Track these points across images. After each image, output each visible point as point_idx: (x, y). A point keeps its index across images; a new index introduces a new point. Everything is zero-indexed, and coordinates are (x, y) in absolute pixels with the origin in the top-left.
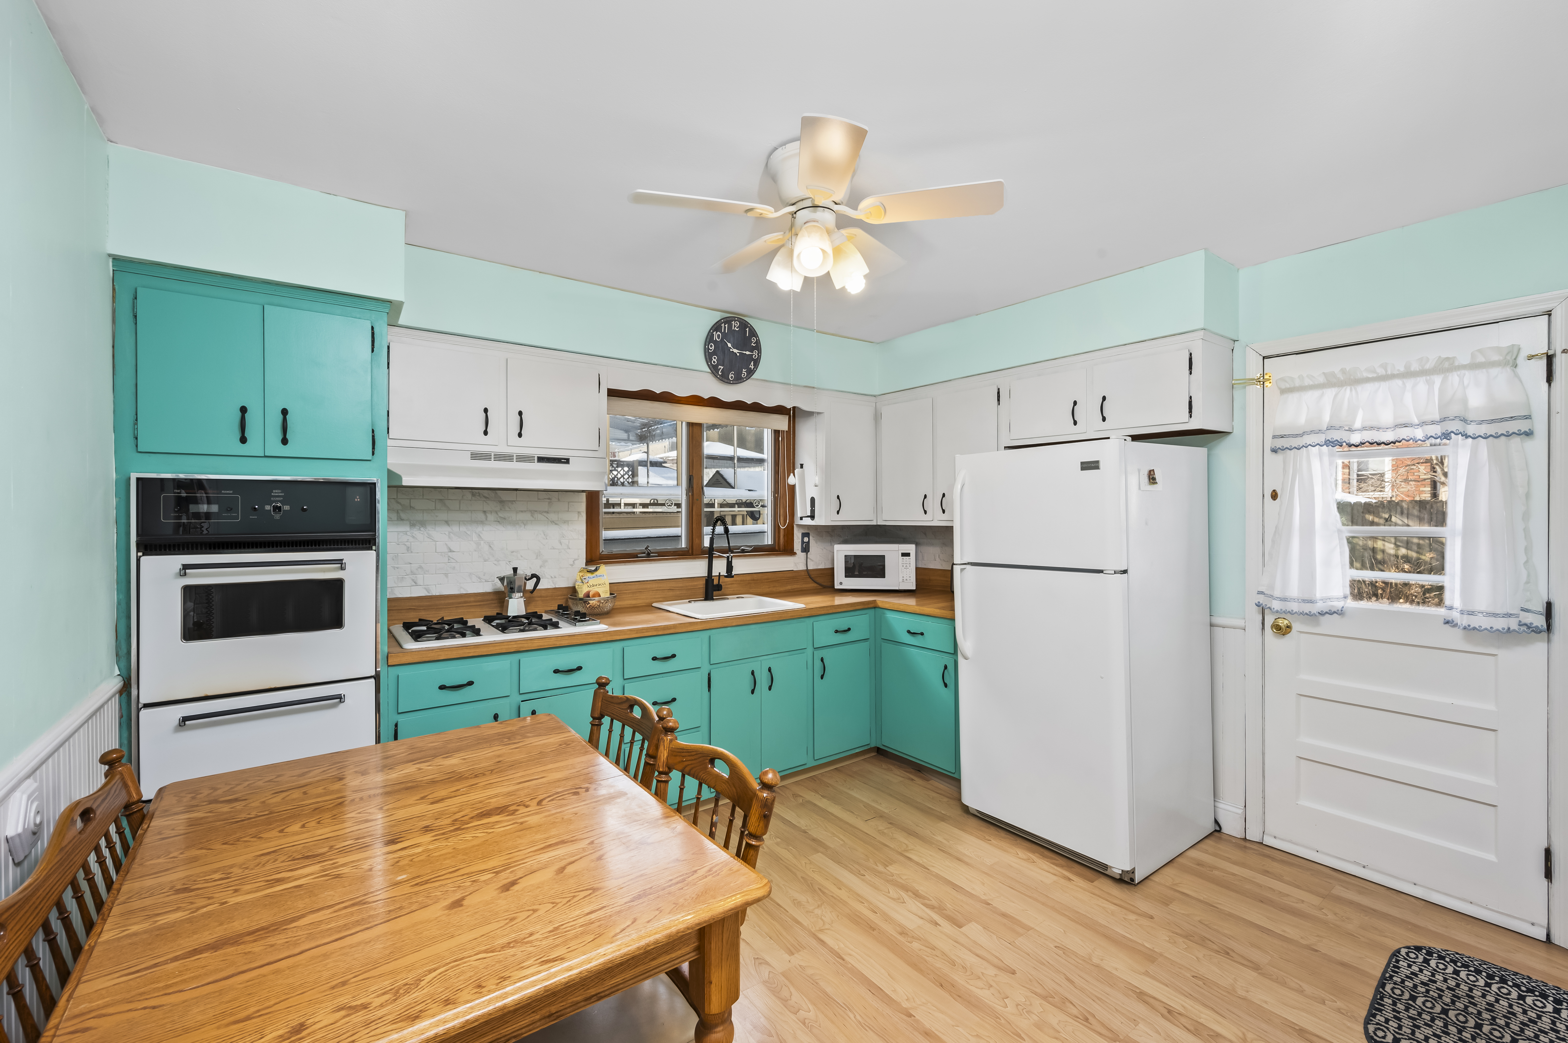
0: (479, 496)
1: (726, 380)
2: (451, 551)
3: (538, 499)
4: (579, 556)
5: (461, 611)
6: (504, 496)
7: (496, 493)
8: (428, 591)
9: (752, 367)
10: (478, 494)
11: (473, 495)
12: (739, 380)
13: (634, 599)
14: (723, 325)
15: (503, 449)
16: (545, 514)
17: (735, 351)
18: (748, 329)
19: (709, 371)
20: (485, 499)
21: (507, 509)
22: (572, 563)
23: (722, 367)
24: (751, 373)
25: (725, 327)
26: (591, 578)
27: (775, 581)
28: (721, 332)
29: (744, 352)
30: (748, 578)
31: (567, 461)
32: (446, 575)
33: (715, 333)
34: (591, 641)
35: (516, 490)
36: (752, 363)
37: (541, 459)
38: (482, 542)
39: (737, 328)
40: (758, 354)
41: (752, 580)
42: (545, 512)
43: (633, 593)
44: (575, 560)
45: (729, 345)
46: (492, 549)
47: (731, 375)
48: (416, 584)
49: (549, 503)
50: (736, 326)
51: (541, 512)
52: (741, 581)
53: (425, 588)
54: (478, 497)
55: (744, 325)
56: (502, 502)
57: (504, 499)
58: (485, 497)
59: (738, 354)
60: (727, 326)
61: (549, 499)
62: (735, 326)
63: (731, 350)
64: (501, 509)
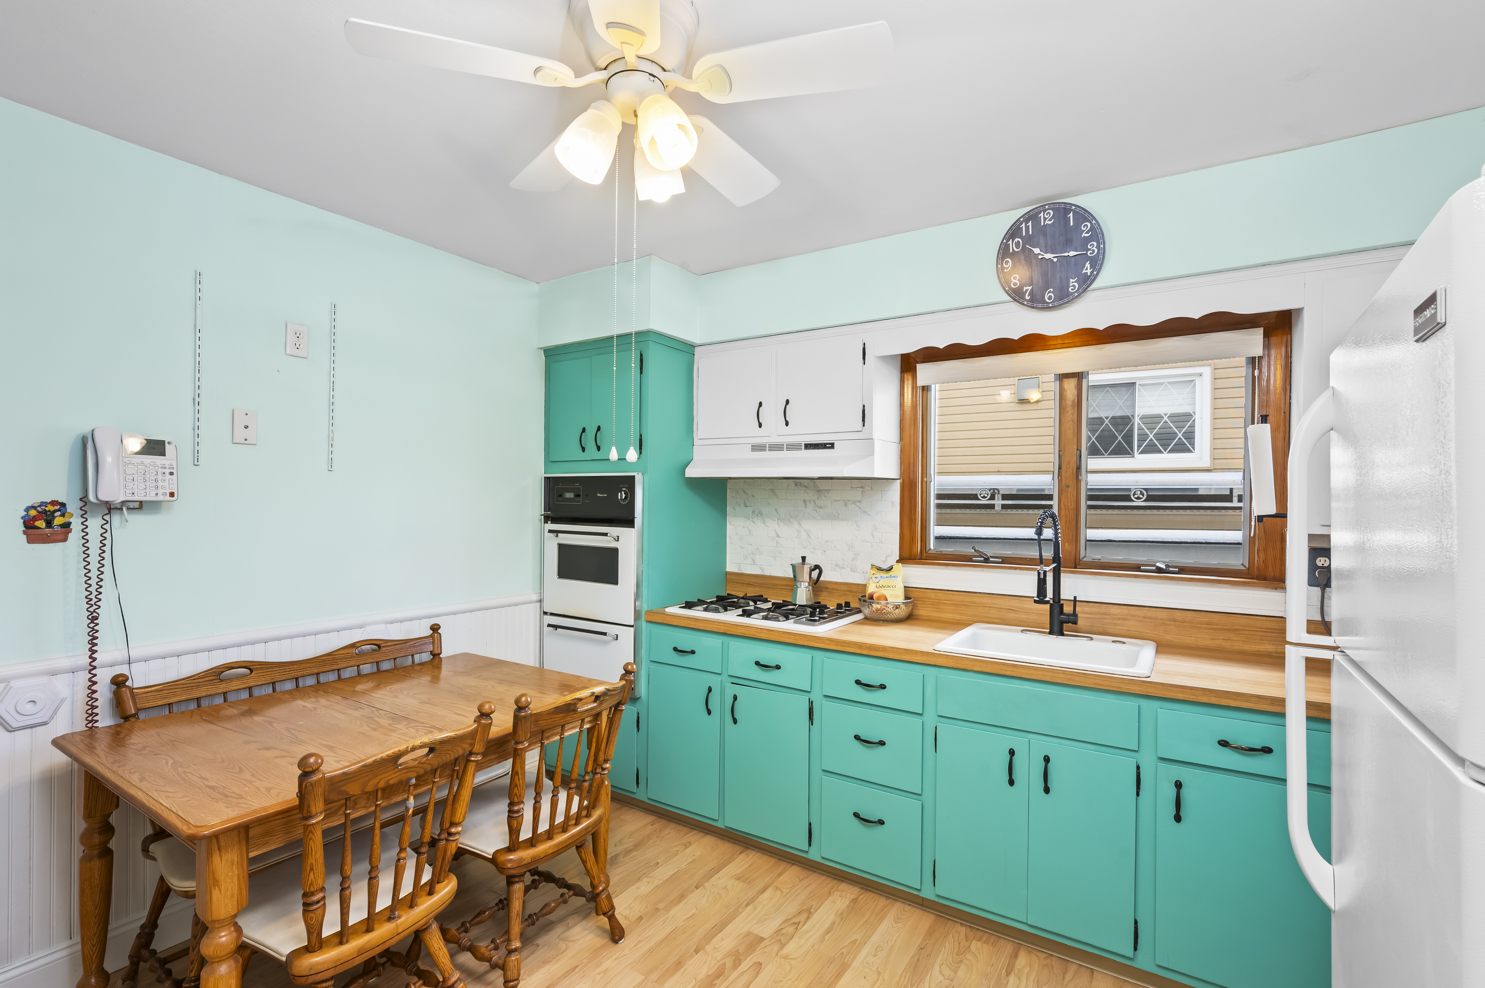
0: (800, 485)
1: (1040, 306)
2: (778, 536)
3: (852, 488)
4: (892, 552)
5: (784, 592)
6: (821, 485)
7: (814, 482)
8: (762, 570)
9: (1089, 271)
10: (799, 484)
11: (796, 485)
12: (1064, 298)
13: (958, 613)
14: (1023, 225)
15: (775, 440)
16: (858, 504)
17: (1048, 256)
18: (1071, 215)
19: (1010, 299)
20: (805, 489)
21: (823, 498)
22: (884, 559)
23: (1030, 288)
24: (1086, 282)
25: (1027, 228)
26: (883, 578)
27: (1227, 630)
28: (1021, 237)
29: (1066, 254)
30: (1163, 614)
31: (832, 446)
32: (775, 558)
33: (1010, 242)
34: (788, 641)
35: (831, 478)
36: (1088, 265)
37: (808, 446)
38: (802, 530)
39: (1050, 220)
40: (1098, 247)
41: (1170, 620)
42: (858, 501)
43: (957, 605)
44: (888, 556)
45: (1037, 251)
46: (810, 537)
47: (1049, 295)
48: (754, 563)
49: (863, 491)
50: (1047, 219)
51: (854, 502)
52: (1145, 617)
53: (760, 568)
54: (800, 487)
55: (1062, 210)
56: (819, 491)
57: (821, 489)
58: (806, 487)
59: (1055, 260)
60: (1030, 224)
61: (862, 487)
62: (1045, 219)
63: (1040, 257)
64: (818, 498)
